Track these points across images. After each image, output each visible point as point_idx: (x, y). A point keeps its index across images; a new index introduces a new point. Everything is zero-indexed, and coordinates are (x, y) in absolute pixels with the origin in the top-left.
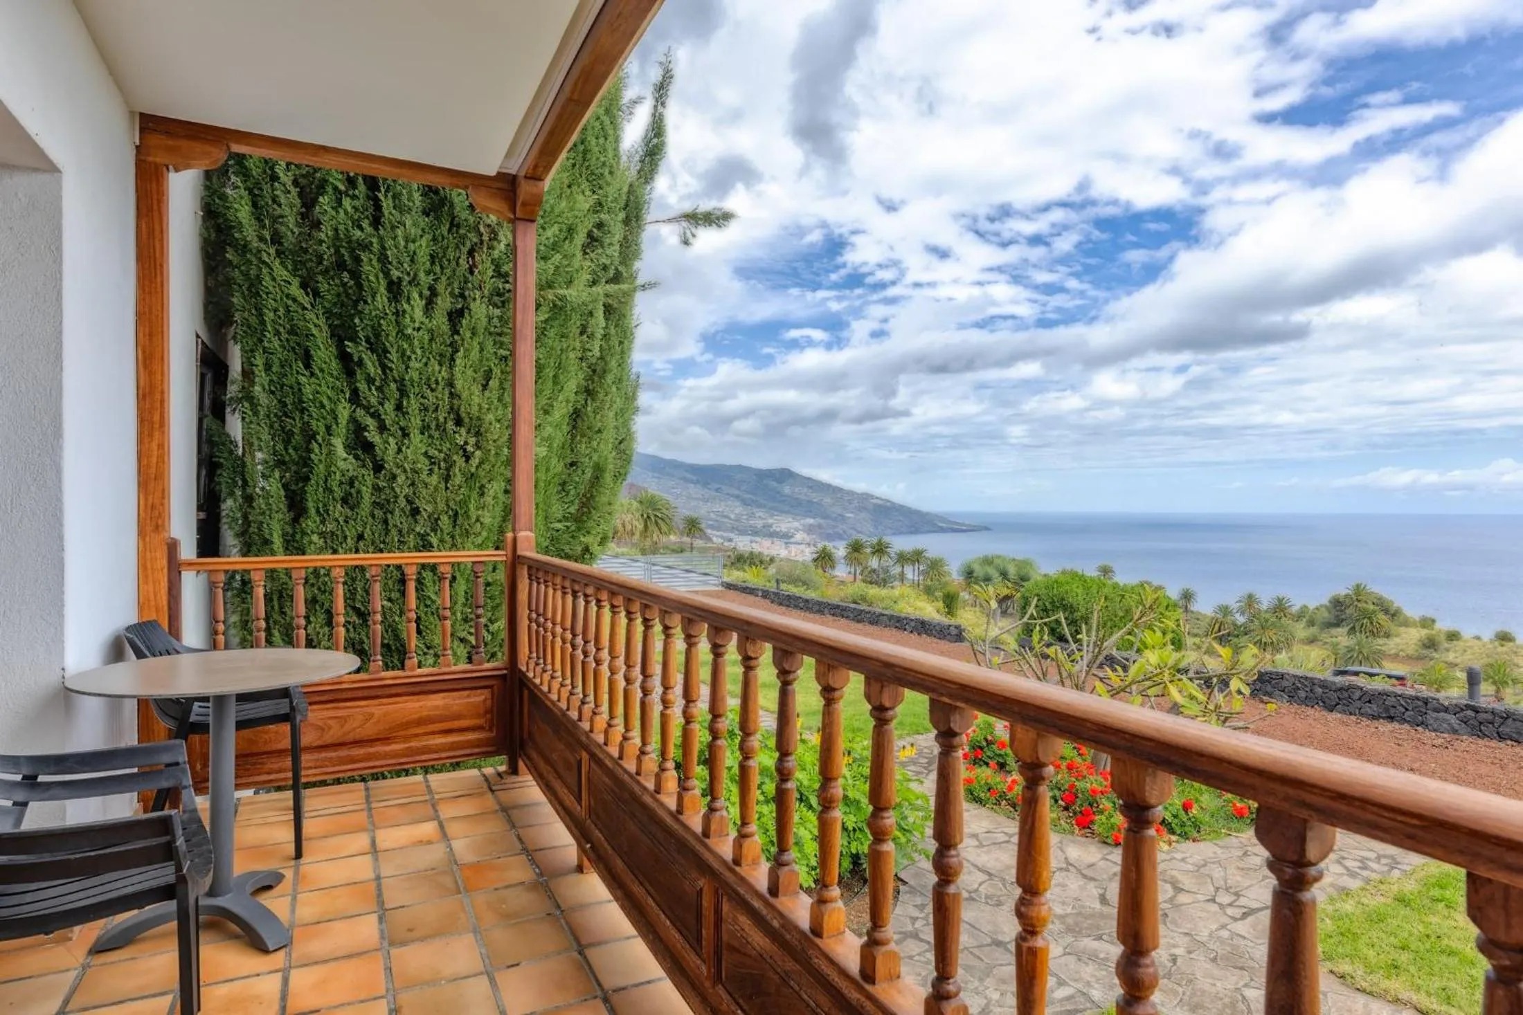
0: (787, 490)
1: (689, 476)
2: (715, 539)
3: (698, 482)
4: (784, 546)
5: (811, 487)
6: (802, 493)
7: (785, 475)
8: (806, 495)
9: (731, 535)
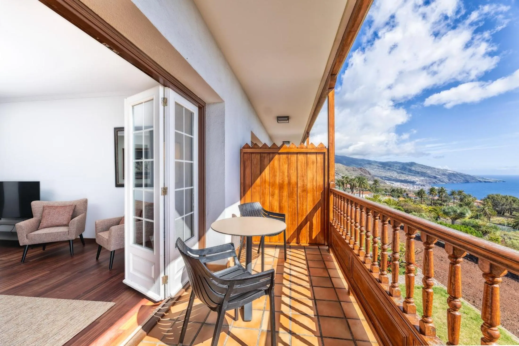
0: (413, 168)
1: (379, 165)
2: (387, 183)
3: (382, 167)
4: (412, 186)
5: (422, 168)
6: (419, 169)
7: (412, 164)
8: (421, 170)
9: (393, 182)
